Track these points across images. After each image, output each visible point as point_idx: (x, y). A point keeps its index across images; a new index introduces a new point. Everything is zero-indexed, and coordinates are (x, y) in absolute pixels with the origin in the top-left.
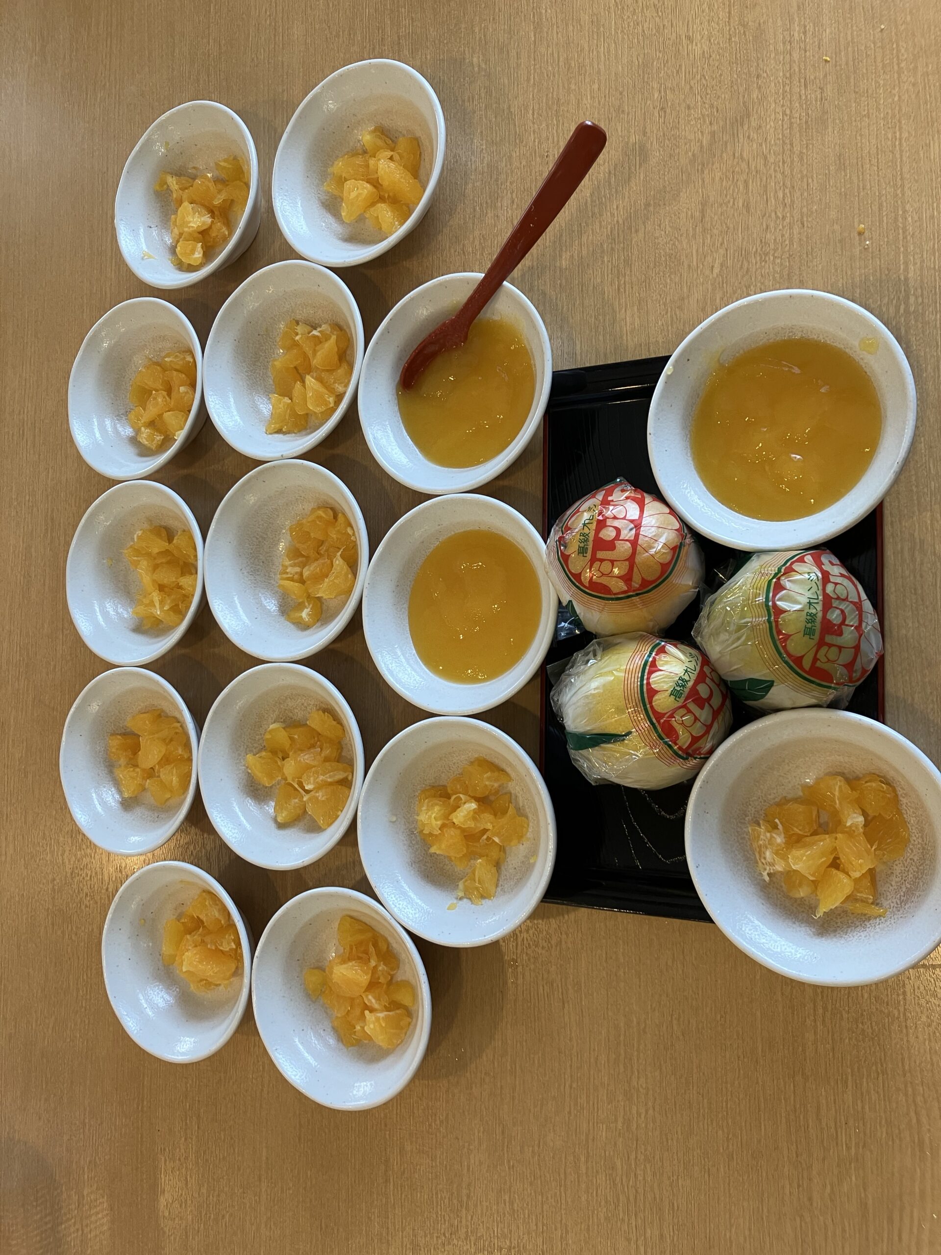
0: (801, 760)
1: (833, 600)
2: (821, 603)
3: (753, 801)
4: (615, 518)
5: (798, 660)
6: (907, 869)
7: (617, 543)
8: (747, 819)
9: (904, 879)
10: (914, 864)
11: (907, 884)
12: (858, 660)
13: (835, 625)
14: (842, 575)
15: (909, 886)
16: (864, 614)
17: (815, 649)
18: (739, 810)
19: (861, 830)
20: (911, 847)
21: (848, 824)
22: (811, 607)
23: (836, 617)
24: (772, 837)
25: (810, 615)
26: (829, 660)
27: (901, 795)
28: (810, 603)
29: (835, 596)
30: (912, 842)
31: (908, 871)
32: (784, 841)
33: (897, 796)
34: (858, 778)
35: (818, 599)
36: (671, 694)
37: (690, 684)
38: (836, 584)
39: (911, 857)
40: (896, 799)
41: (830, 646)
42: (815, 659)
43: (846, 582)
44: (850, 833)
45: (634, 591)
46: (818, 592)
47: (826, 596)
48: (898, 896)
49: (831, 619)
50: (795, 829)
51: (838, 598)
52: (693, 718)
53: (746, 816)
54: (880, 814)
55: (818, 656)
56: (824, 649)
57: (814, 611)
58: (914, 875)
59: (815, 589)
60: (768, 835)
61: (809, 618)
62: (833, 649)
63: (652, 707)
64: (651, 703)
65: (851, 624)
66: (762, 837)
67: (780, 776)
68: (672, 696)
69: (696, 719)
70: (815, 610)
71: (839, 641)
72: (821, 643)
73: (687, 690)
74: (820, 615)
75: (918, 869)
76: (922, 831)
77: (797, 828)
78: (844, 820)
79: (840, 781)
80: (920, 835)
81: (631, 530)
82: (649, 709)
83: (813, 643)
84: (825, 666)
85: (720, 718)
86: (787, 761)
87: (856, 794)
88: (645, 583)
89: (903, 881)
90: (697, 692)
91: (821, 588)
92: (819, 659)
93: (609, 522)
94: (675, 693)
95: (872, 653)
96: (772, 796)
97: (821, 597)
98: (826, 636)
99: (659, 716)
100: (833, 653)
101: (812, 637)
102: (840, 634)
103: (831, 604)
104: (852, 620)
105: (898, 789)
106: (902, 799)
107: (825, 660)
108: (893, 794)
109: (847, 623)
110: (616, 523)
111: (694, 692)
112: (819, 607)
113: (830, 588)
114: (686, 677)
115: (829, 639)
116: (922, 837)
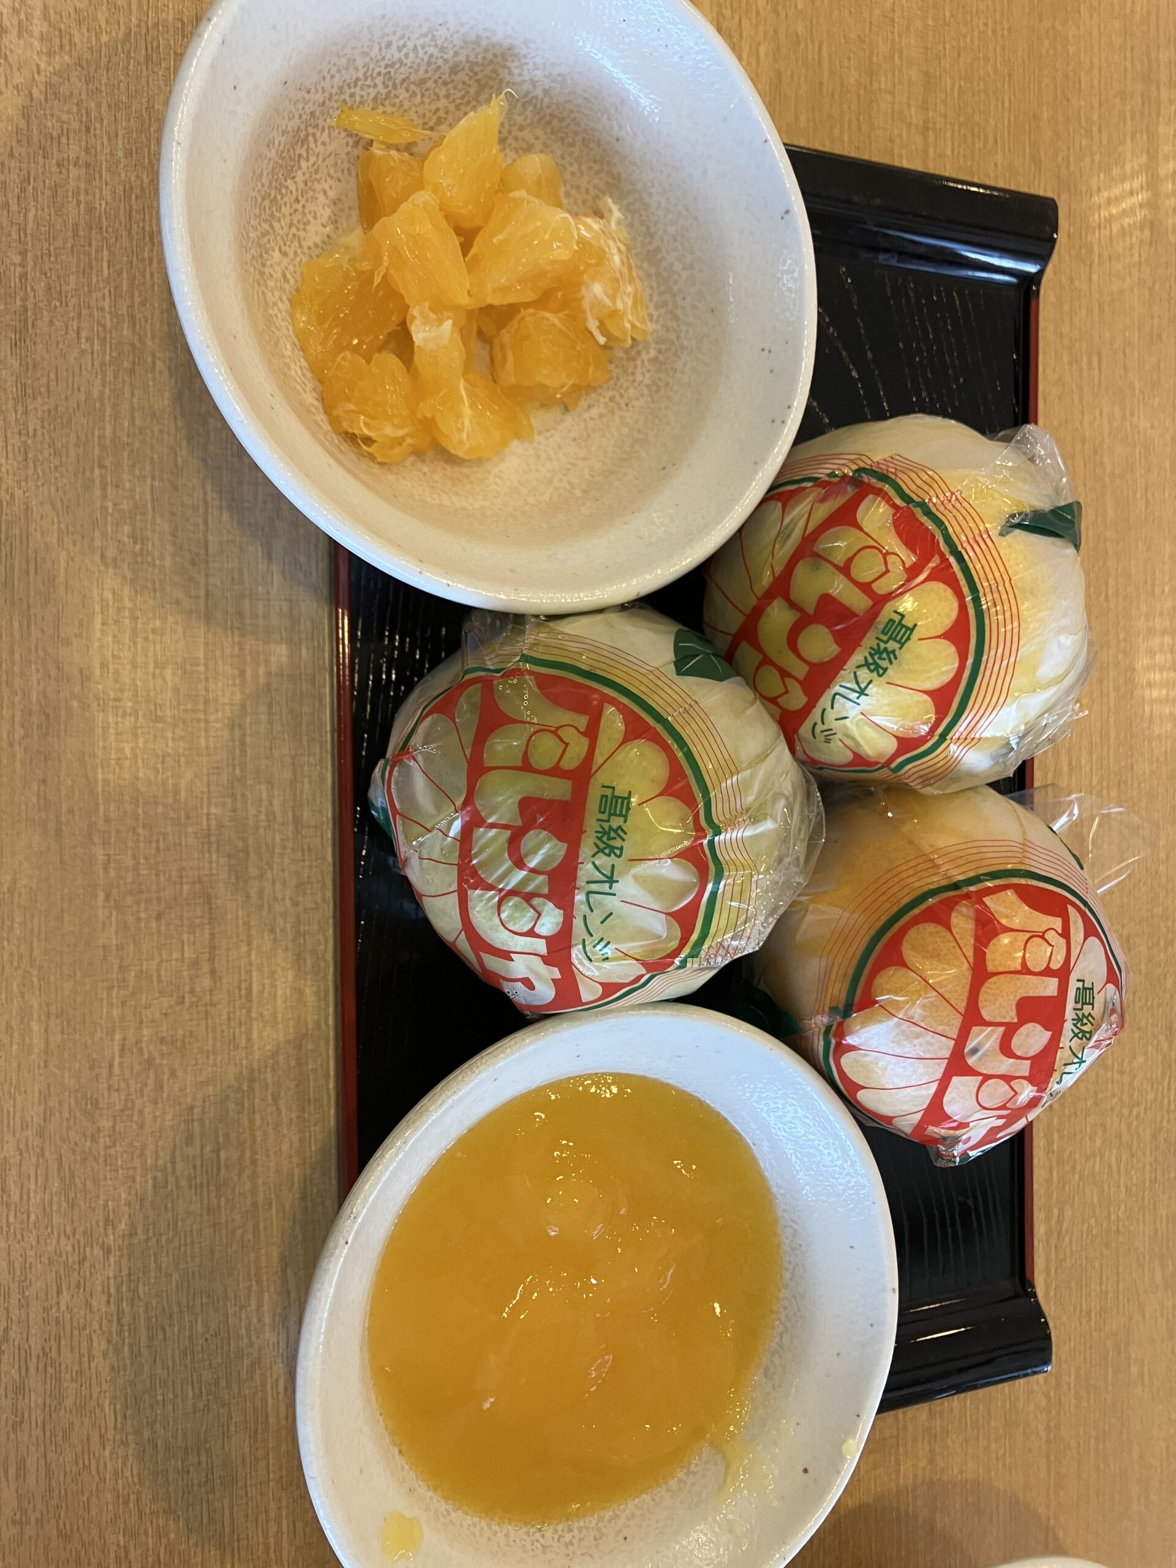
0: (546, 498)
1: (546, 891)
2: (581, 882)
3: (642, 395)
4: (1007, 1079)
5: (636, 730)
6: (294, 230)
7: (1012, 1017)
8: (653, 353)
9: (299, 207)
10: (281, 242)
11: (293, 188)
12: (469, 736)
13: (543, 826)
14: (506, 955)
15: (289, 182)
16: (455, 858)
17: (598, 759)
18: (675, 370)
19: (415, 311)
20: (286, 286)
21: (448, 325)
22: (607, 872)
23: (540, 846)
24: (613, 298)
25: (612, 848)
26: (555, 732)
27: (317, 409)
28: (611, 880)
29: (536, 901)
30: (285, 298)
31: (291, 225)
32: (584, 291)
33: (327, 411)
34: (418, 454)
35: (588, 893)
36: (912, 630)
37: (858, 657)
38: (531, 933)
39: (286, 261)
40: (328, 402)
41: (555, 771)
42: (592, 733)
43: (501, 938)
44: (440, 307)
45: (968, 896)
46: (585, 908)
47: (565, 904)
48: (312, 159)
49: (555, 841)
50: (556, 322)
51: (528, 898)
52: (854, 572)
53: (656, 359)
54: (369, 361)
55: (585, 742)
56: (571, 761)
57: (602, 860)
58: (279, 210)
59: (594, 920)
60: (619, 305)
61: (617, 843)
62: (547, 763)
63: (960, 596)
64: (963, 607)
65: (493, 832)
66: (630, 303)
67: (584, 459)
68: (910, 625)
69: (845, 569)
70: (597, 863)
71: (530, 785)
72: (582, 775)
73: (870, 641)
74: (586, 849)
75: (272, 227)
76: (269, 320)
77: (554, 325)
78: (455, 335)
79: (461, 442)
80: (270, 311)
81: (974, 1051)
82: (966, 590)
83: (601, 778)
84: (563, 717)
85: (766, 579)
86: (578, 492)
87: (425, 410)
88: (940, 917)
89: (303, 201)
90: (839, 637)
91: (578, 923)
92: (584, 734)
93: (1024, 1068)
94: (901, 631)
95: (428, 758)
96: (594, 412)
97: (579, 897)
98: (567, 797)
99: (943, 574)
100: (546, 751)
101: (609, 792)
102: (525, 804)
103: (551, 882)
104: (490, 840)
105: (326, 427)
106: (317, 403)
107: (568, 734)
108: (339, 411)
109: (507, 833)
110: (1005, 1065)
111: (848, 642)
112: (586, 870)
113: (550, 921)
114: (864, 674)
115: (559, 789)
116: (267, 305)
